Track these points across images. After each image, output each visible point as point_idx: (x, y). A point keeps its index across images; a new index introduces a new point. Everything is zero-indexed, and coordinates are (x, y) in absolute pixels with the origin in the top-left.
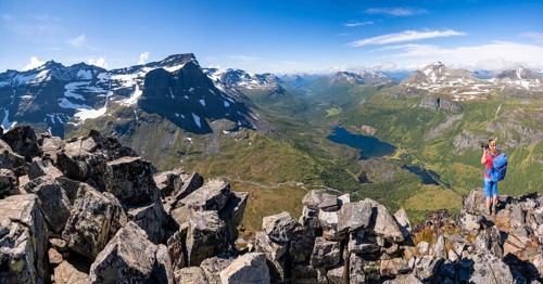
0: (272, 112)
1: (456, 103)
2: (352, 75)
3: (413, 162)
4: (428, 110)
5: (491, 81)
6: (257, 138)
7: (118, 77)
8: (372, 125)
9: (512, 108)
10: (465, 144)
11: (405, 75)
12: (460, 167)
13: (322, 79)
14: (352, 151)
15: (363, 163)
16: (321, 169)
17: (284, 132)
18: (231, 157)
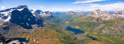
0: (50, 22)
1: (103, 21)
2: (73, 12)
3: (90, 35)
4: (95, 23)
5: (114, 15)
6: (45, 29)
8: (78, 26)
9: (120, 23)
10: (105, 32)
11: (88, 12)
12: (104, 37)
13: (64, 13)
14: (72, 32)
15: (75, 35)
16: (63, 36)
17: (53, 27)
18: (38, 33)
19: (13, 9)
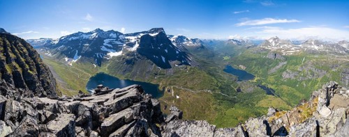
0: (198, 57)
1: (284, 56)
2: (236, 41)
3: (263, 84)
4: (270, 59)
5: (300, 46)
6: (191, 68)
7: (128, 37)
8: (244, 65)
9: (310, 59)
10: (287, 76)
11: (261, 42)
12: (285, 87)
13: (222, 42)
14: (234, 77)
15: (239, 83)
16: (220, 85)
17: (203, 66)
18: (178, 77)
19: (143, 32)
